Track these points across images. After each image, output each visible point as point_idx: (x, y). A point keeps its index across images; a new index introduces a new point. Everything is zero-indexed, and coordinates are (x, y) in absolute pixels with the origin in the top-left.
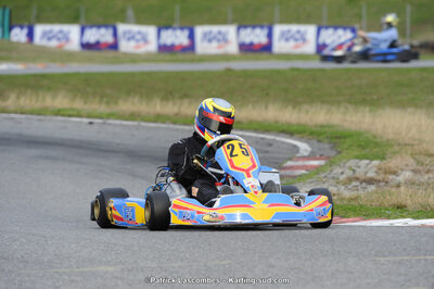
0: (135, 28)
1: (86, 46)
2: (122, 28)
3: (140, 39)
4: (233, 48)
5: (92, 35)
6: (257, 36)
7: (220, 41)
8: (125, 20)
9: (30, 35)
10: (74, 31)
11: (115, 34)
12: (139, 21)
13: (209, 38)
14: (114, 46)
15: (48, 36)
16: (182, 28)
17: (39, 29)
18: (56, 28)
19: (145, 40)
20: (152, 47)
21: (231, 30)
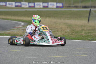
0: (24, 3)
1: (16, 6)
2: (22, 3)
3: (25, 5)
4: (42, 7)
5: (17, 4)
6: (46, 4)
7: (39, 5)
8: (23, 1)
9: (6, 4)
10: (14, 3)
11: (21, 4)
12: (25, 1)
13: (37, 5)
14: (21, 6)
15: (9, 4)
16: (33, 3)
17: (8, 3)
18: (11, 3)
19: (26, 5)
20: (27, 6)
21: (41, 3)
